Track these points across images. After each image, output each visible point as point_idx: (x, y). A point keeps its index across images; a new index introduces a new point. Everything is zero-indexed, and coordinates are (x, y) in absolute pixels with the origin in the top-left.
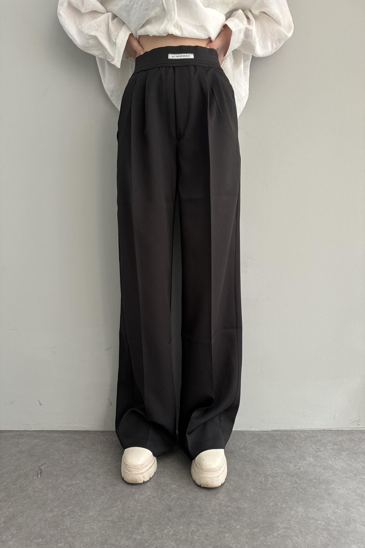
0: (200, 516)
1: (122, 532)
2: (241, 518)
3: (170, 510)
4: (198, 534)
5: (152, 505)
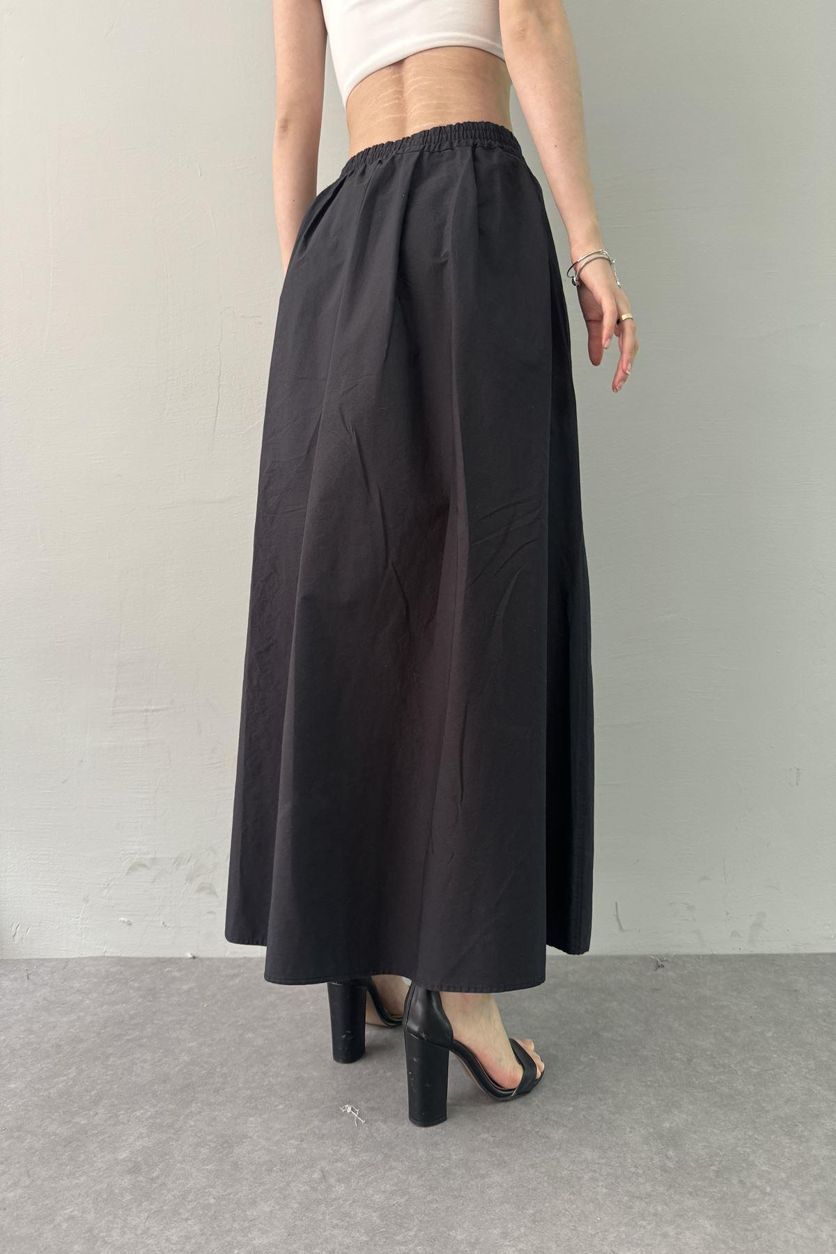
0: (217, 1091)
1: (56, 1114)
2: (294, 1092)
3: (164, 1082)
4: (198, 1117)
5: (134, 1074)
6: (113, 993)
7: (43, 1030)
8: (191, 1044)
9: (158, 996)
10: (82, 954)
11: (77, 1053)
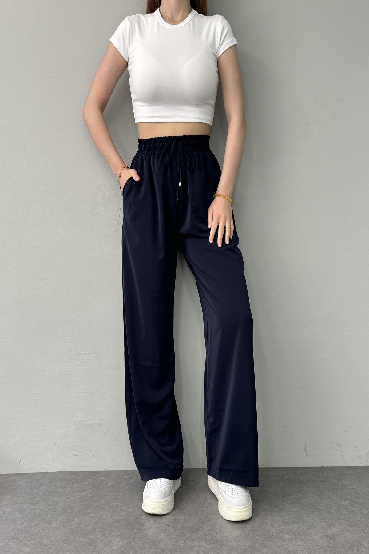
6: (77, 488)
7: (54, 503)
8: (124, 508)
9: (99, 488)
10: (53, 470)
11: (75, 512)
